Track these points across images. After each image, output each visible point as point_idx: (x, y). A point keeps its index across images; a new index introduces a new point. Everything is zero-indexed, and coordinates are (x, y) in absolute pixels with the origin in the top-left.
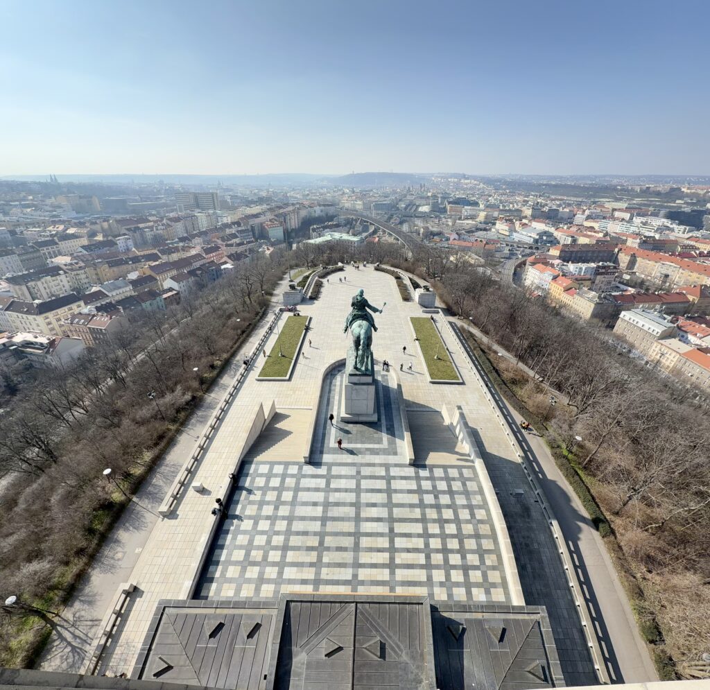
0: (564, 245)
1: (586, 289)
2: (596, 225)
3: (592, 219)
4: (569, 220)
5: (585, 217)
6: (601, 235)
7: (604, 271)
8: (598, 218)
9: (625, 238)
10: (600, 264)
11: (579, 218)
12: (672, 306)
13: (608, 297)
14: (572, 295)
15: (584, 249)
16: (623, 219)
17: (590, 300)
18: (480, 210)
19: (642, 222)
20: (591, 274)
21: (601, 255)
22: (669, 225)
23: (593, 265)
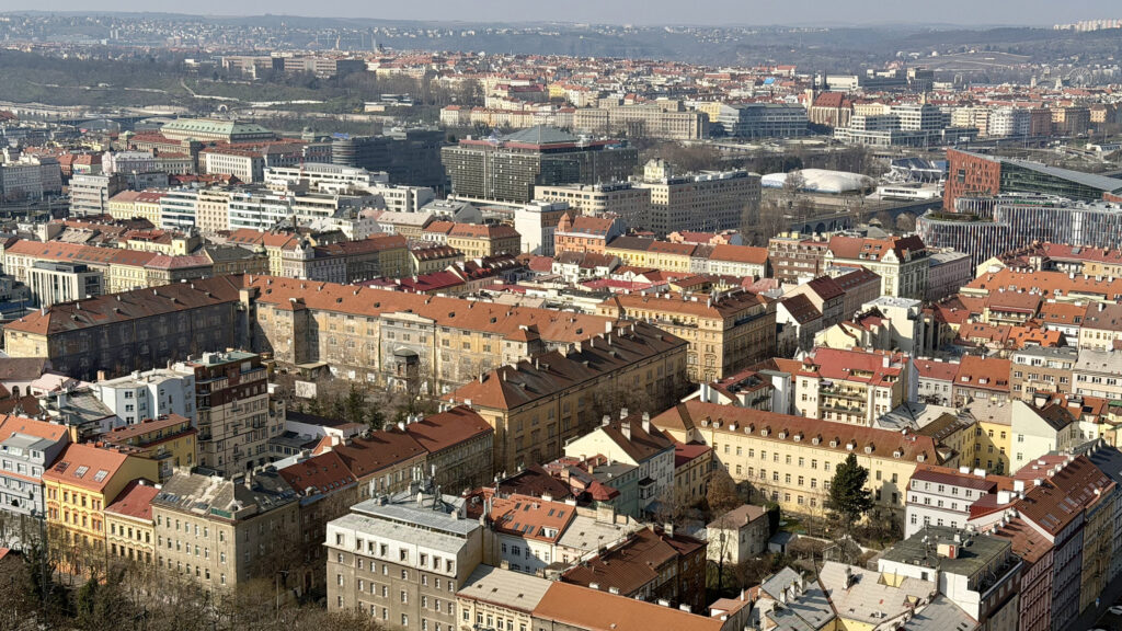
0: (56, 308)
1: (183, 472)
2: (153, 212)
3: (132, 187)
4: (51, 202)
5: (104, 182)
6: (178, 248)
7: (224, 384)
8: (151, 183)
9: (256, 248)
10: (205, 359)
11: (86, 189)
12: (455, 457)
13: (267, 481)
14: (145, 513)
15: (135, 313)
16: (234, 182)
17: (213, 512)
19: (291, 186)
20: (188, 409)
21: (201, 324)
22: (365, 186)
23: (181, 370)
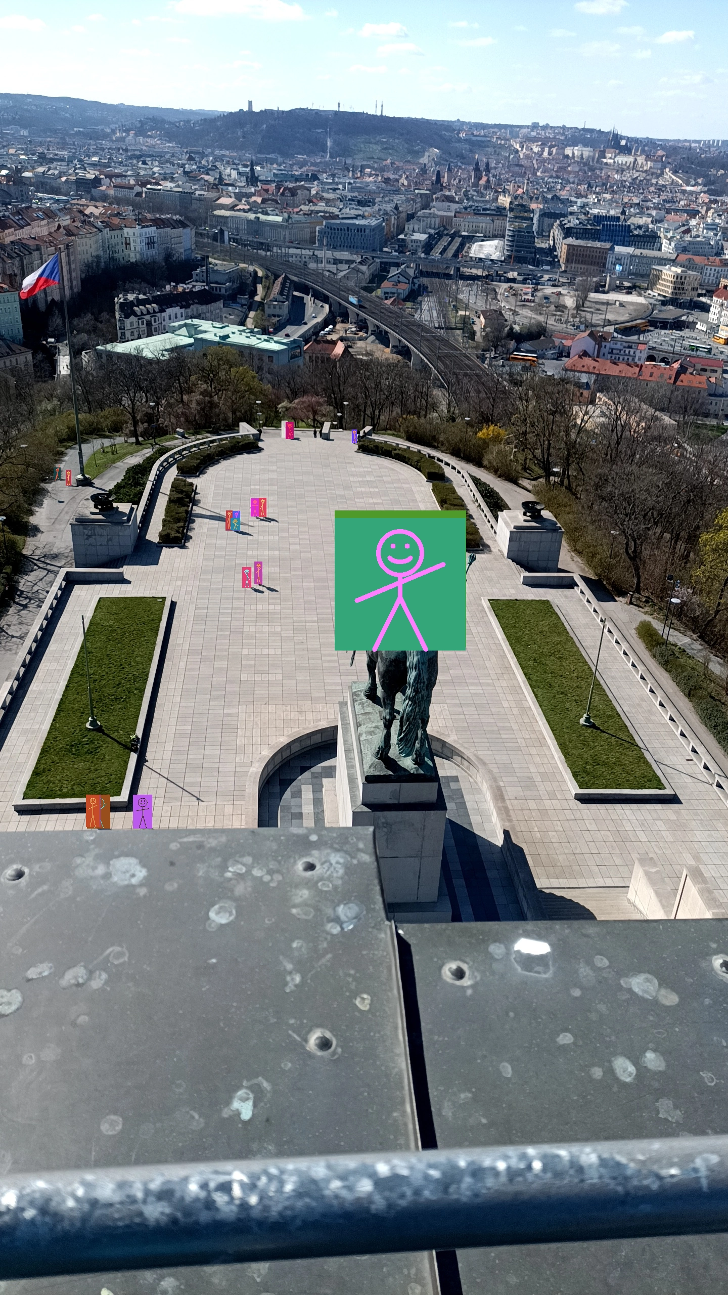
18: (663, 261)
